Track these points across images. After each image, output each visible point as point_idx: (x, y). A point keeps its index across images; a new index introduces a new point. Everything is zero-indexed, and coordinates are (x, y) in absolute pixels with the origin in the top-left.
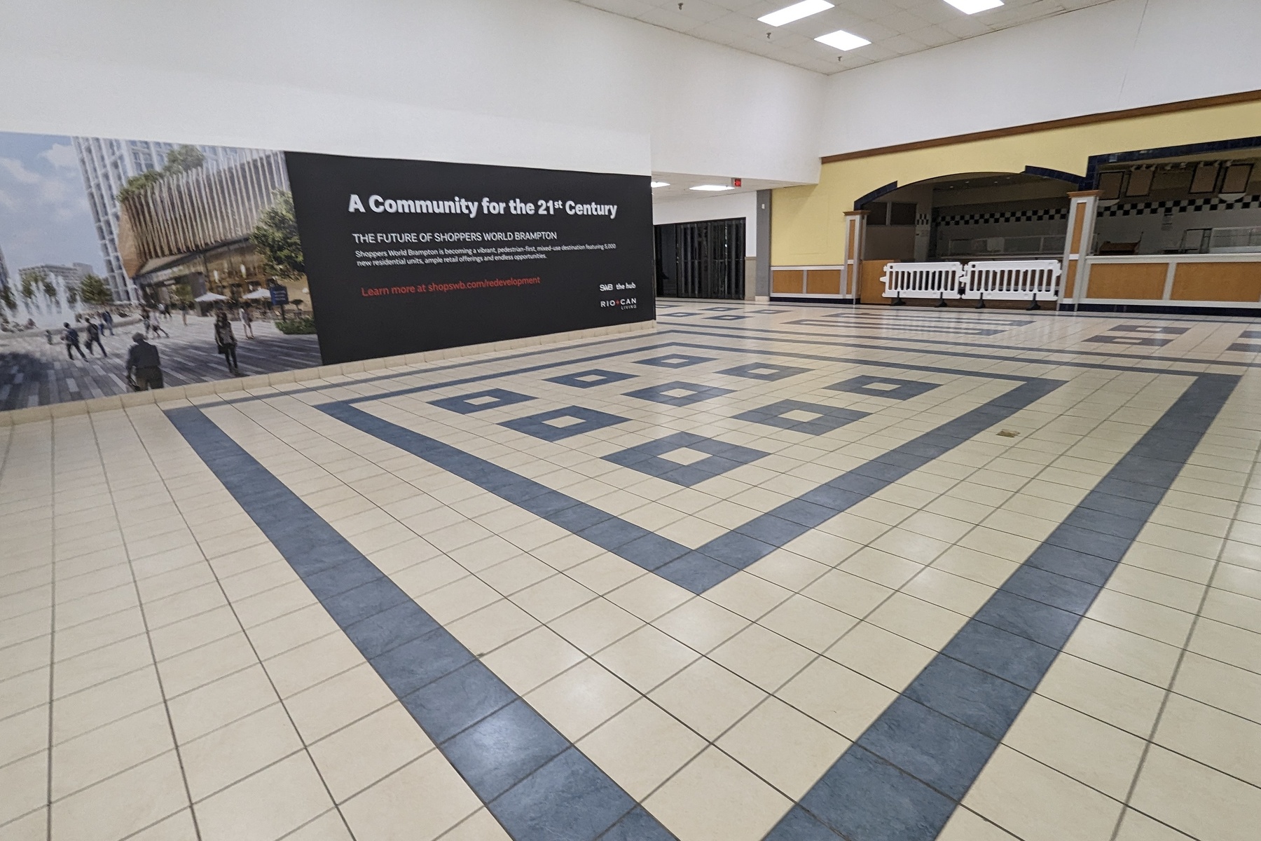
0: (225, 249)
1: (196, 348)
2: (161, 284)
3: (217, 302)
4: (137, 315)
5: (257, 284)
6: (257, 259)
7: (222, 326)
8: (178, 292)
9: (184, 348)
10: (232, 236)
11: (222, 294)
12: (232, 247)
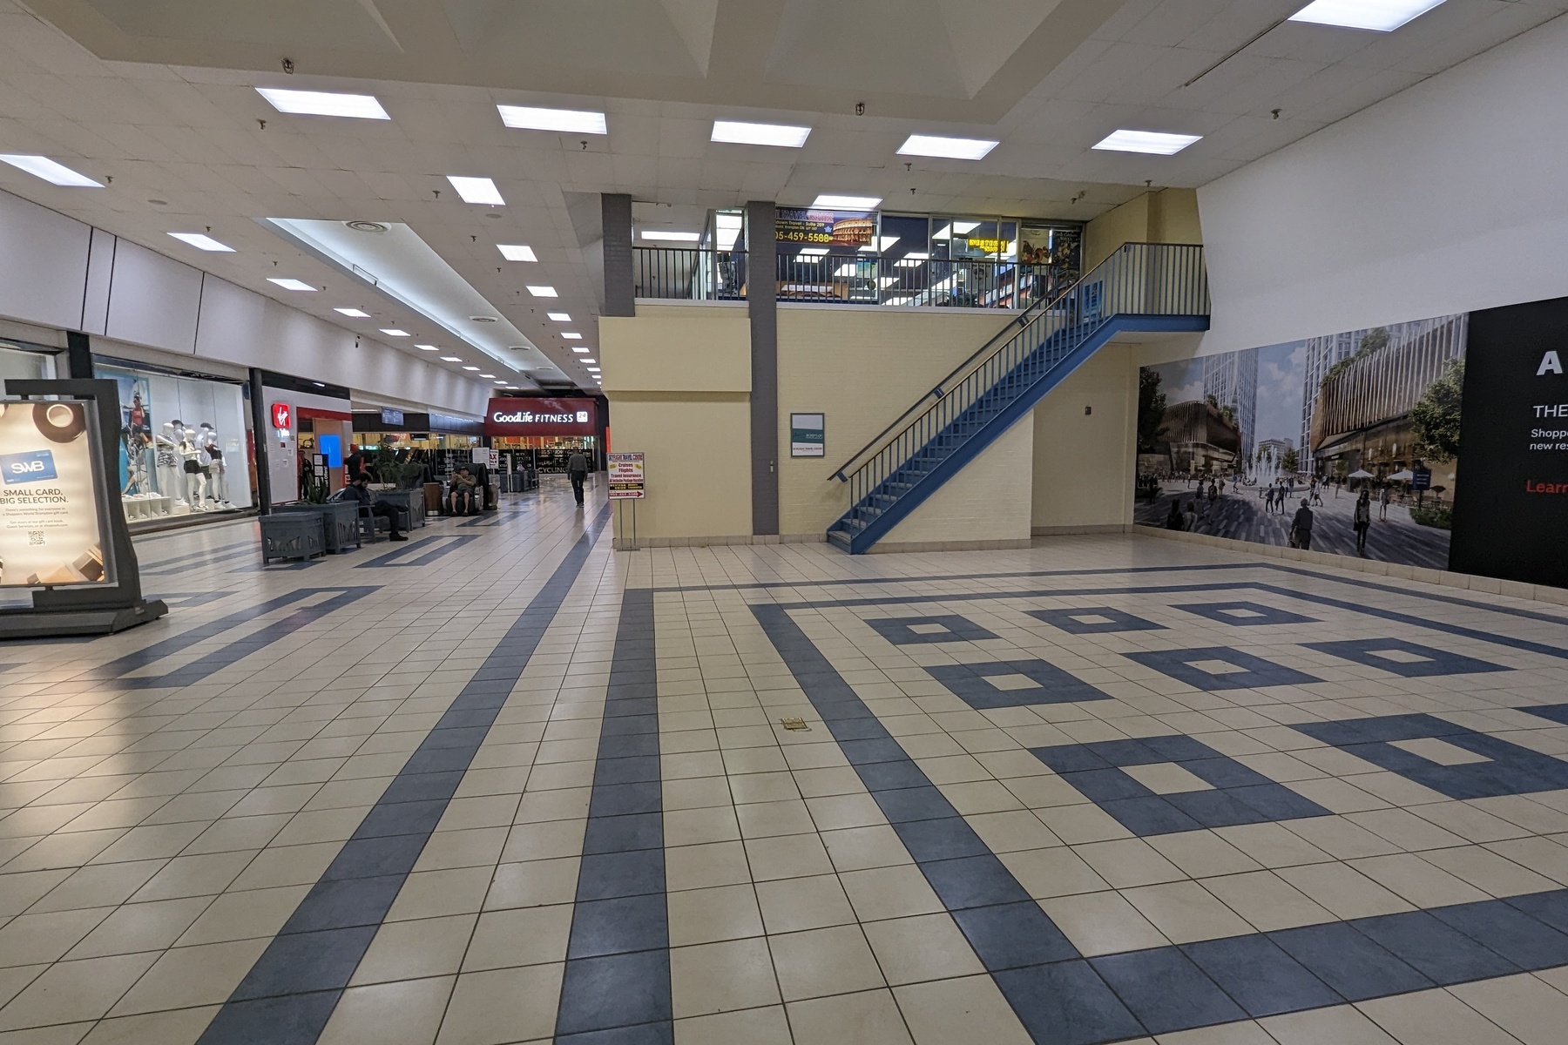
0: (1385, 426)
1: (1339, 521)
2: (1329, 458)
3: (1364, 479)
4: (1308, 484)
5: (1403, 464)
6: (1410, 437)
7: (1363, 504)
8: (1340, 467)
9: (1330, 519)
10: (1393, 414)
11: (1370, 472)
12: (1391, 425)
